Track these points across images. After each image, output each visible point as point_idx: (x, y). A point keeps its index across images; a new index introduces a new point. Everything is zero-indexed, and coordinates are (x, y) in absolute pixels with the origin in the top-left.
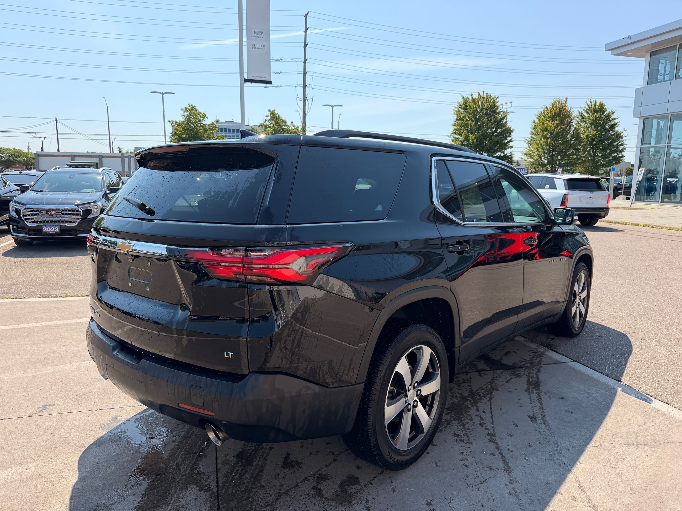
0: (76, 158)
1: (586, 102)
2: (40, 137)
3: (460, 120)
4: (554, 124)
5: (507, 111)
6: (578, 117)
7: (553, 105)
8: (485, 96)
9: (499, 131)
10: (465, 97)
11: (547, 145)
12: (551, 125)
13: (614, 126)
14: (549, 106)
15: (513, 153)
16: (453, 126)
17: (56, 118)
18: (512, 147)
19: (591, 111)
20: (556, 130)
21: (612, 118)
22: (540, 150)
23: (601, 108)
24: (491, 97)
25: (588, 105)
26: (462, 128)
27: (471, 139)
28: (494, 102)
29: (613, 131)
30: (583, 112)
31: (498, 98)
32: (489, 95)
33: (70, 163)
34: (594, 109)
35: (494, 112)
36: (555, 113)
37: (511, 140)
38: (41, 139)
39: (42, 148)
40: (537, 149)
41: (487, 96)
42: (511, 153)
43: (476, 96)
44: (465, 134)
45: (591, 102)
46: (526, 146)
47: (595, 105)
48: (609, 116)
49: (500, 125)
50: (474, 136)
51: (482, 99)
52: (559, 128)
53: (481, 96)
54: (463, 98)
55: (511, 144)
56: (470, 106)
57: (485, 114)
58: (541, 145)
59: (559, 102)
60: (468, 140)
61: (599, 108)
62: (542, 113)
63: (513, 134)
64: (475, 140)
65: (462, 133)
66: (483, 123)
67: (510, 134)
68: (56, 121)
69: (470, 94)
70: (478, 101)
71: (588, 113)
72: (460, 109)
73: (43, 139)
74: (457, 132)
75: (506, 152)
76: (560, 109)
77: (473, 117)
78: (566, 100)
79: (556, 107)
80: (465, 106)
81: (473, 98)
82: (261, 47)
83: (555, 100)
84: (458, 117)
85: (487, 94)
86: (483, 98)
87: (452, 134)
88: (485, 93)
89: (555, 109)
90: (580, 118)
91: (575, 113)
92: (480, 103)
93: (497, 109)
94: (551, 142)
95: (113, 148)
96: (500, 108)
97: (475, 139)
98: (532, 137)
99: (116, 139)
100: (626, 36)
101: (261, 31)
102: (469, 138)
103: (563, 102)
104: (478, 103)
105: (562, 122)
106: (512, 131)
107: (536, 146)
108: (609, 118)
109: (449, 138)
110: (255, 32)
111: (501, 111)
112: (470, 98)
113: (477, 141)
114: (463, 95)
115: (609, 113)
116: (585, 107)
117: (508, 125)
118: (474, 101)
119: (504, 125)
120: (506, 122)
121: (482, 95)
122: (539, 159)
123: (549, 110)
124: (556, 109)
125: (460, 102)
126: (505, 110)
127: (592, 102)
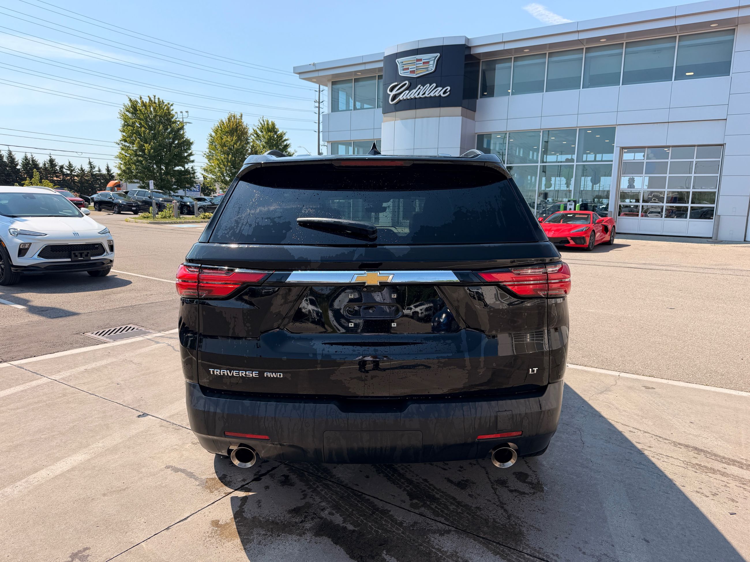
1: (259, 121)
3: (128, 125)
4: (232, 140)
5: (183, 120)
6: (253, 135)
7: (229, 120)
8: (157, 101)
9: (176, 142)
10: (133, 99)
11: (228, 162)
12: (229, 140)
13: (286, 146)
14: (225, 120)
15: (195, 168)
16: (122, 132)
18: (193, 161)
19: (265, 130)
20: (235, 146)
21: (284, 139)
22: (221, 166)
23: (273, 128)
24: (164, 103)
25: (261, 123)
26: (134, 135)
27: (146, 149)
28: (168, 109)
29: (286, 152)
30: (257, 130)
31: (172, 105)
32: (161, 101)
34: (268, 128)
35: (169, 120)
36: (232, 129)
37: (191, 153)
40: (218, 164)
41: (159, 101)
42: (192, 168)
43: (146, 100)
44: (139, 143)
45: (263, 121)
46: (206, 161)
47: (268, 124)
48: (281, 137)
49: (178, 136)
50: (150, 146)
51: (154, 105)
52: (238, 144)
53: (152, 101)
54: (130, 100)
55: (192, 158)
56: (140, 110)
57: (159, 122)
58: (222, 161)
59: (234, 116)
60: (143, 151)
61: (272, 128)
62: (218, 127)
63: (193, 147)
64: (152, 151)
65: (135, 141)
66: (159, 132)
67: (190, 146)
69: (139, 97)
70: (150, 106)
71: (262, 132)
72: (127, 113)
74: (127, 139)
75: (186, 166)
76: (236, 125)
77: (146, 124)
78: (241, 116)
79: (232, 122)
80: (134, 108)
81: (143, 102)
83: (230, 114)
84: (126, 122)
85: (159, 99)
86: (155, 103)
87: (121, 141)
88: (157, 97)
89: (231, 124)
90: (255, 135)
91: (250, 131)
92: (152, 109)
93: (172, 118)
94: (232, 158)
96: (175, 118)
97: (151, 149)
98: (210, 152)
100: (312, 63)
102: (144, 148)
103: (238, 117)
104: (150, 108)
105: (239, 139)
106: (192, 143)
107: (217, 162)
108: (282, 139)
109: (117, 146)
111: (177, 120)
112: (139, 101)
113: (154, 152)
114: (130, 97)
115: (281, 134)
116: (258, 125)
117: (186, 137)
118: (144, 104)
119: (182, 136)
120: (183, 134)
121: (153, 99)
122: (221, 176)
123: (225, 124)
124: (233, 125)
125: (126, 104)
126: (181, 120)
127: (265, 120)
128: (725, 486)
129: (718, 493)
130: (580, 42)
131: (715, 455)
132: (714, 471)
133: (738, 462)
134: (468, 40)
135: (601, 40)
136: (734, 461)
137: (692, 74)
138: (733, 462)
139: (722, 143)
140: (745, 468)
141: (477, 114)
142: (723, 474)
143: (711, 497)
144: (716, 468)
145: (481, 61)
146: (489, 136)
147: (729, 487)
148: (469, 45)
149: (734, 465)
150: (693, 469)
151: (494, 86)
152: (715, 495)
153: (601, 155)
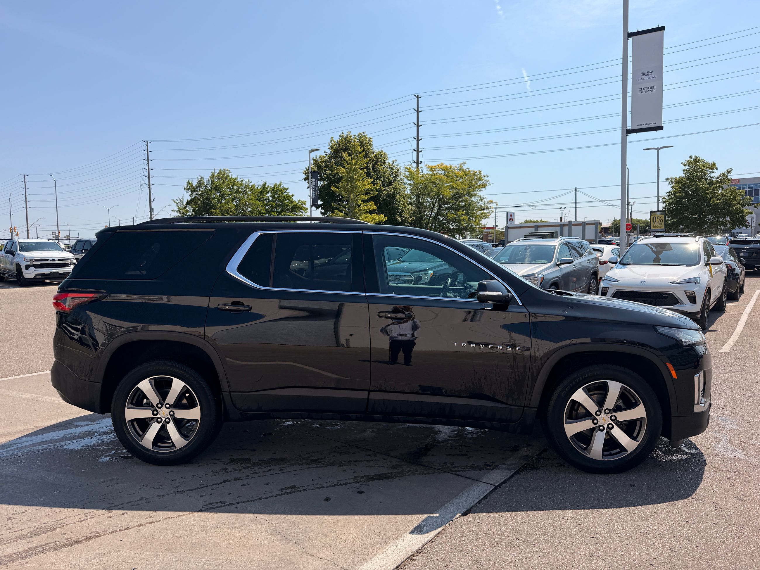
0: (539, 228)
2: (561, 208)
17: (576, 188)
33: (529, 233)
38: (561, 209)
39: (561, 218)
68: (576, 190)
73: (563, 209)
82: (650, 89)
95: (631, 213)
99: (636, 203)
101: (650, 70)
110: (643, 74)
128: (10, 529)
129: (9, 521)
131: (54, 549)
132: (33, 534)
133: (25, 557)
136: (31, 555)
138: (31, 553)
140: (14, 555)
142: (23, 537)
143: (10, 516)
144: (35, 538)
147: (6, 530)
149: (26, 551)
150: (50, 524)
152: (9, 519)
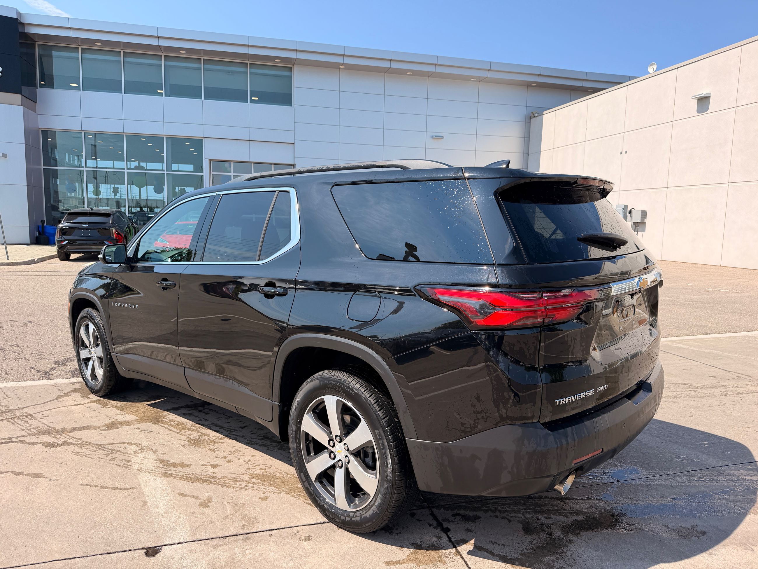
130: (158, 48)
134: (19, 14)
135: (181, 52)
137: (257, 99)
139: (292, 163)
141: (38, 105)
145: (37, 43)
146: (54, 132)
148: (23, 22)
151: (53, 75)
153: (177, 165)
